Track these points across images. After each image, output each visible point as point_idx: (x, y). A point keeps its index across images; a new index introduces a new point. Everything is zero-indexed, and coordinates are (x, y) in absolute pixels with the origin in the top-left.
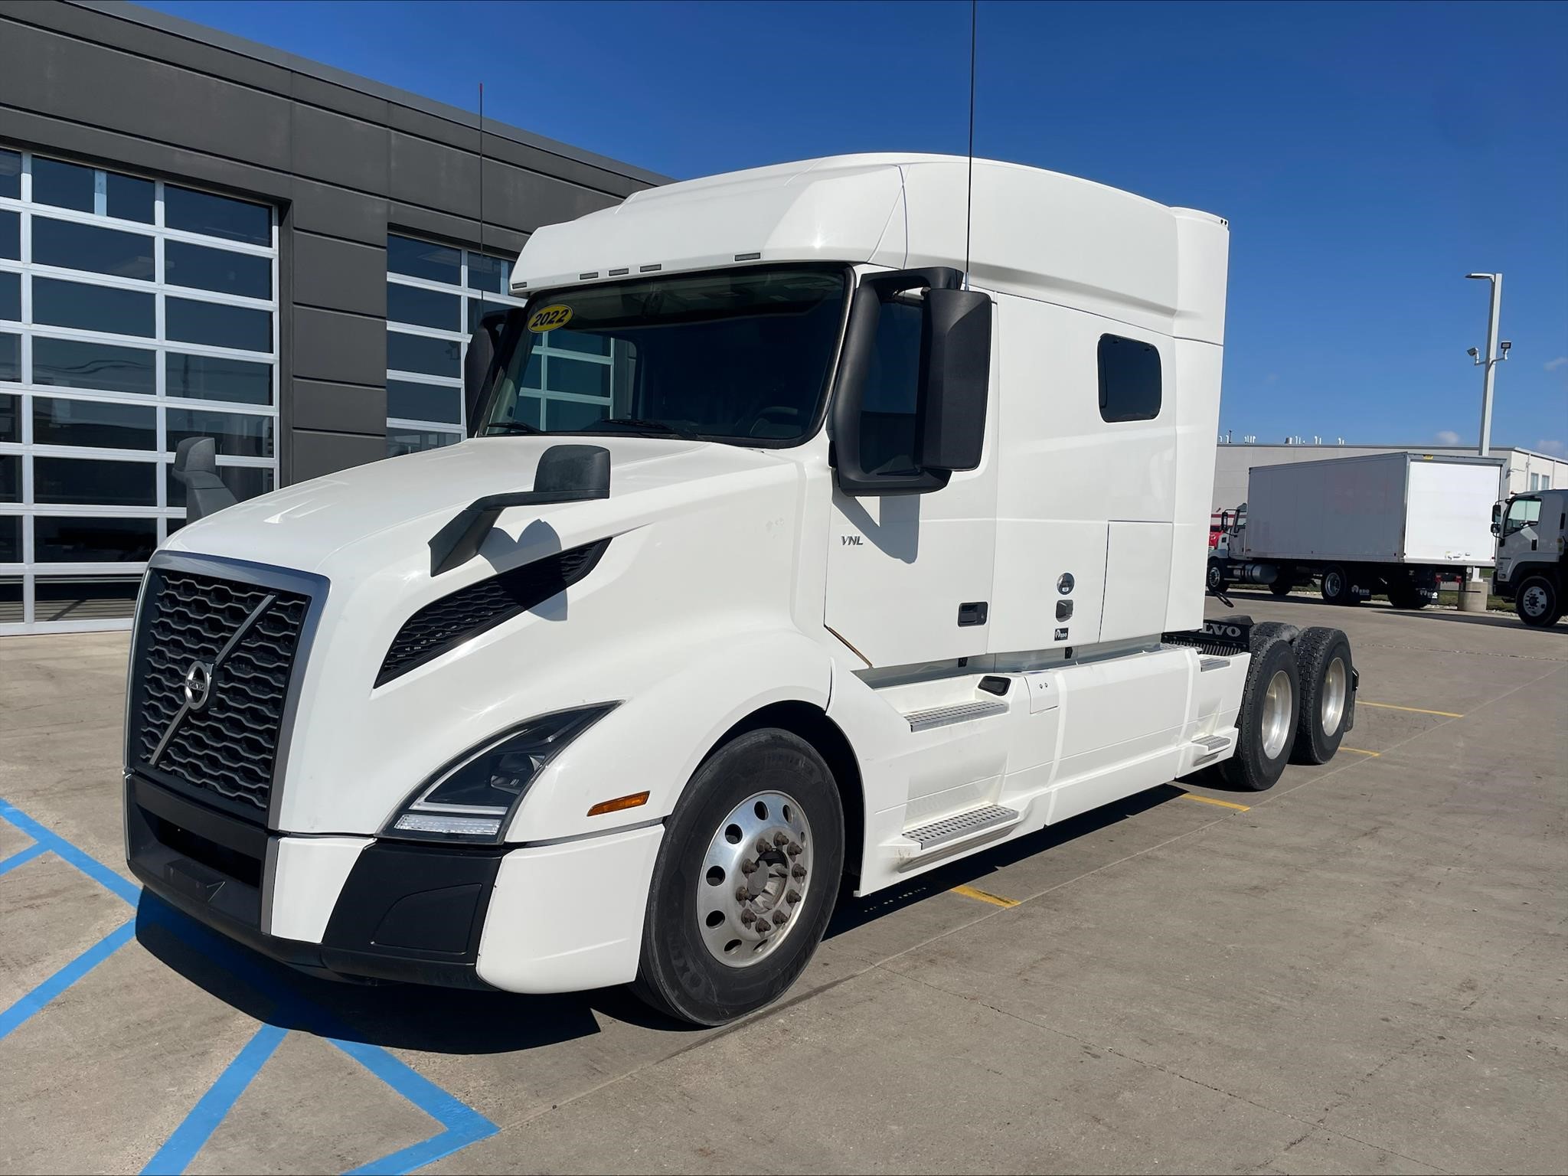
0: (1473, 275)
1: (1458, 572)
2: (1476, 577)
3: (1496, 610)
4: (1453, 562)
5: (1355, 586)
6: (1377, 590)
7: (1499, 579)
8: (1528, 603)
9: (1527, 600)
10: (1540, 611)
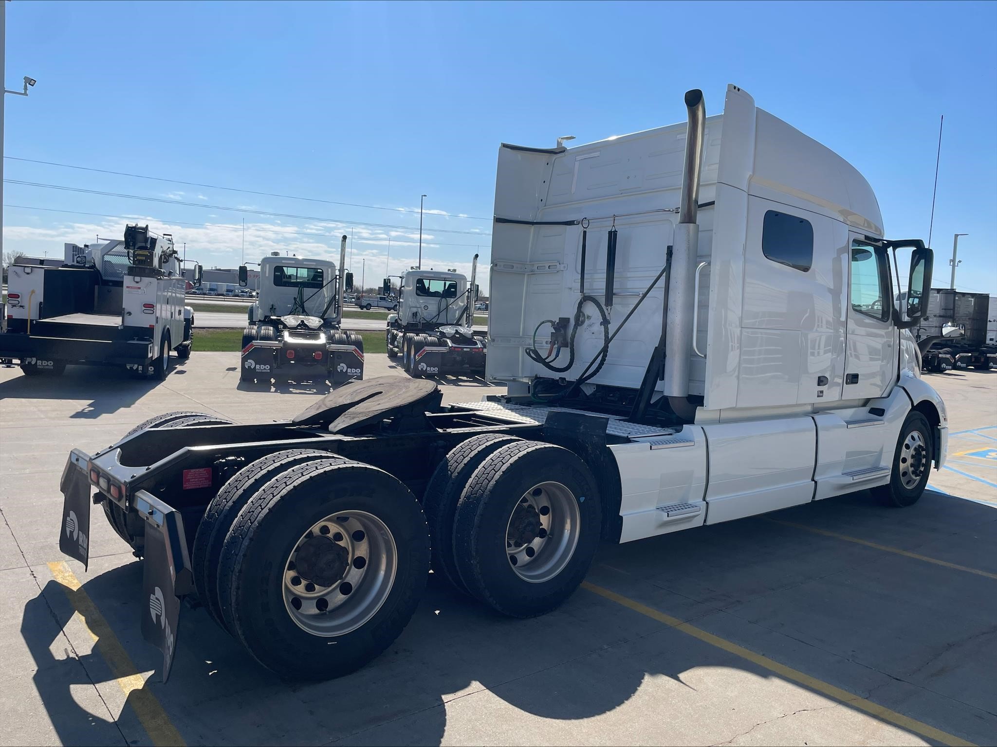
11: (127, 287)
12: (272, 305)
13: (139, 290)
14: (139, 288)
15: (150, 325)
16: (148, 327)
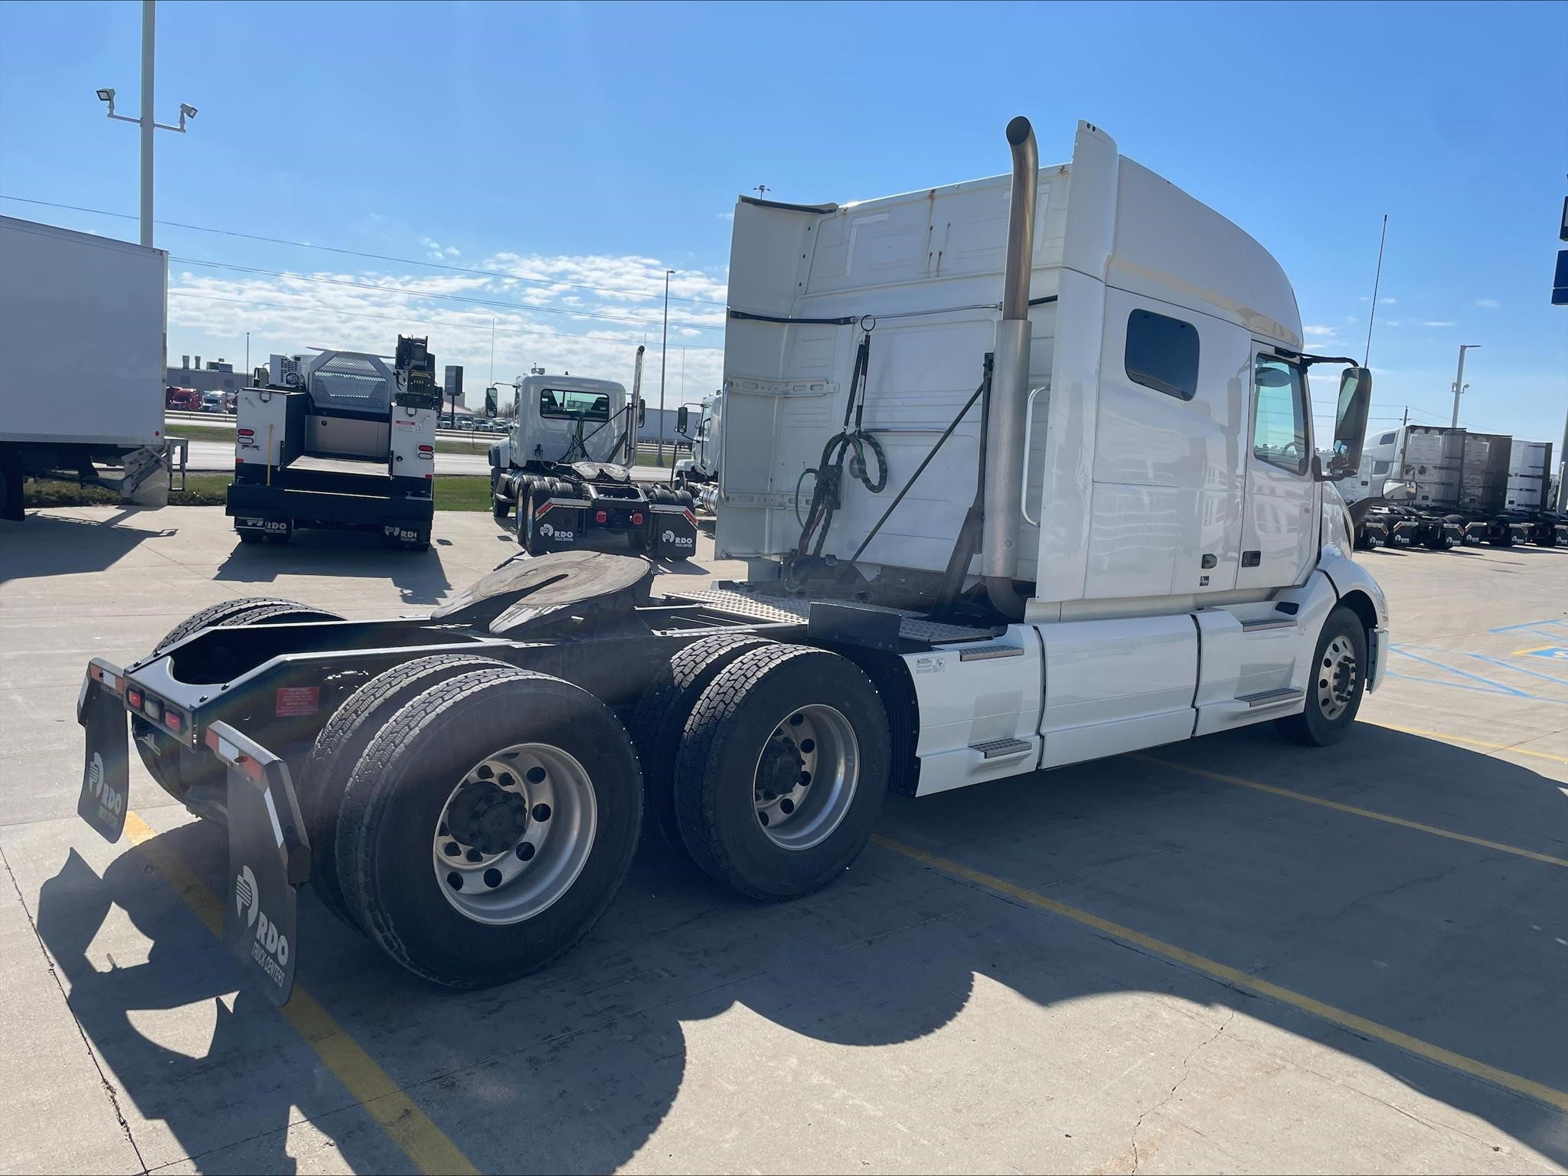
11: (397, 422)
12: (539, 446)
13: (413, 427)
14: (413, 423)
15: (426, 475)
16: (424, 477)
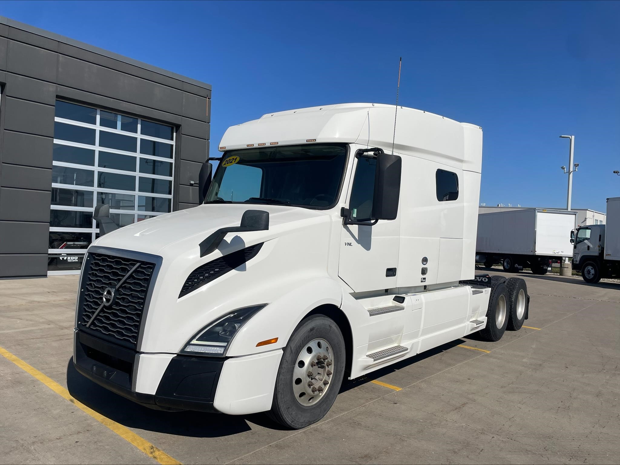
0: (562, 136)
1: (559, 259)
2: (567, 262)
3: (576, 275)
4: (557, 255)
5: (516, 264)
6: (526, 266)
7: (574, 263)
8: (586, 273)
9: (586, 272)
10: (592, 276)
